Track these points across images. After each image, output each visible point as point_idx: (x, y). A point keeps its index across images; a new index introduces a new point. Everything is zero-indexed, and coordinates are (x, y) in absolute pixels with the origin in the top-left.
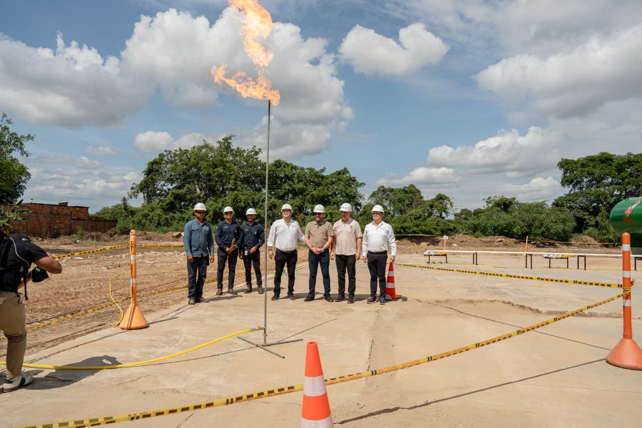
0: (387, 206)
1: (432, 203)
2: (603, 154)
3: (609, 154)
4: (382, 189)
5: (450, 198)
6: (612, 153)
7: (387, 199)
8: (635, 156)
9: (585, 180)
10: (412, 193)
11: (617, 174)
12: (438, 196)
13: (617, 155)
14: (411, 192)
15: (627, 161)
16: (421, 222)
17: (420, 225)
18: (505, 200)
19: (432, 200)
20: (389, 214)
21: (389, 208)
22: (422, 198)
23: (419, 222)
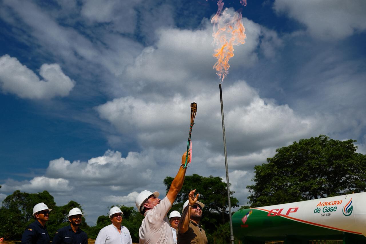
0: (20, 211)
1: (64, 209)
2: (195, 175)
3: (199, 176)
4: (17, 193)
5: (81, 205)
6: (200, 175)
7: (21, 204)
8: (215, 178)
9: (183, 194)
10: (46, 199)
11: (204, 191)
12: (70, 203)
13: (203, 177)
14: (44, 198)
15: (210, 181)
16: (55, 227)
17: (54, 229)
18: (126, 208)
19: (65, 206)
20: (23, 218)
21: (22, 213)
22: (55, 203)
23: (53, 227)
